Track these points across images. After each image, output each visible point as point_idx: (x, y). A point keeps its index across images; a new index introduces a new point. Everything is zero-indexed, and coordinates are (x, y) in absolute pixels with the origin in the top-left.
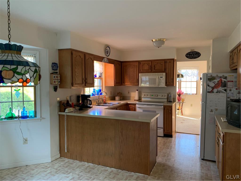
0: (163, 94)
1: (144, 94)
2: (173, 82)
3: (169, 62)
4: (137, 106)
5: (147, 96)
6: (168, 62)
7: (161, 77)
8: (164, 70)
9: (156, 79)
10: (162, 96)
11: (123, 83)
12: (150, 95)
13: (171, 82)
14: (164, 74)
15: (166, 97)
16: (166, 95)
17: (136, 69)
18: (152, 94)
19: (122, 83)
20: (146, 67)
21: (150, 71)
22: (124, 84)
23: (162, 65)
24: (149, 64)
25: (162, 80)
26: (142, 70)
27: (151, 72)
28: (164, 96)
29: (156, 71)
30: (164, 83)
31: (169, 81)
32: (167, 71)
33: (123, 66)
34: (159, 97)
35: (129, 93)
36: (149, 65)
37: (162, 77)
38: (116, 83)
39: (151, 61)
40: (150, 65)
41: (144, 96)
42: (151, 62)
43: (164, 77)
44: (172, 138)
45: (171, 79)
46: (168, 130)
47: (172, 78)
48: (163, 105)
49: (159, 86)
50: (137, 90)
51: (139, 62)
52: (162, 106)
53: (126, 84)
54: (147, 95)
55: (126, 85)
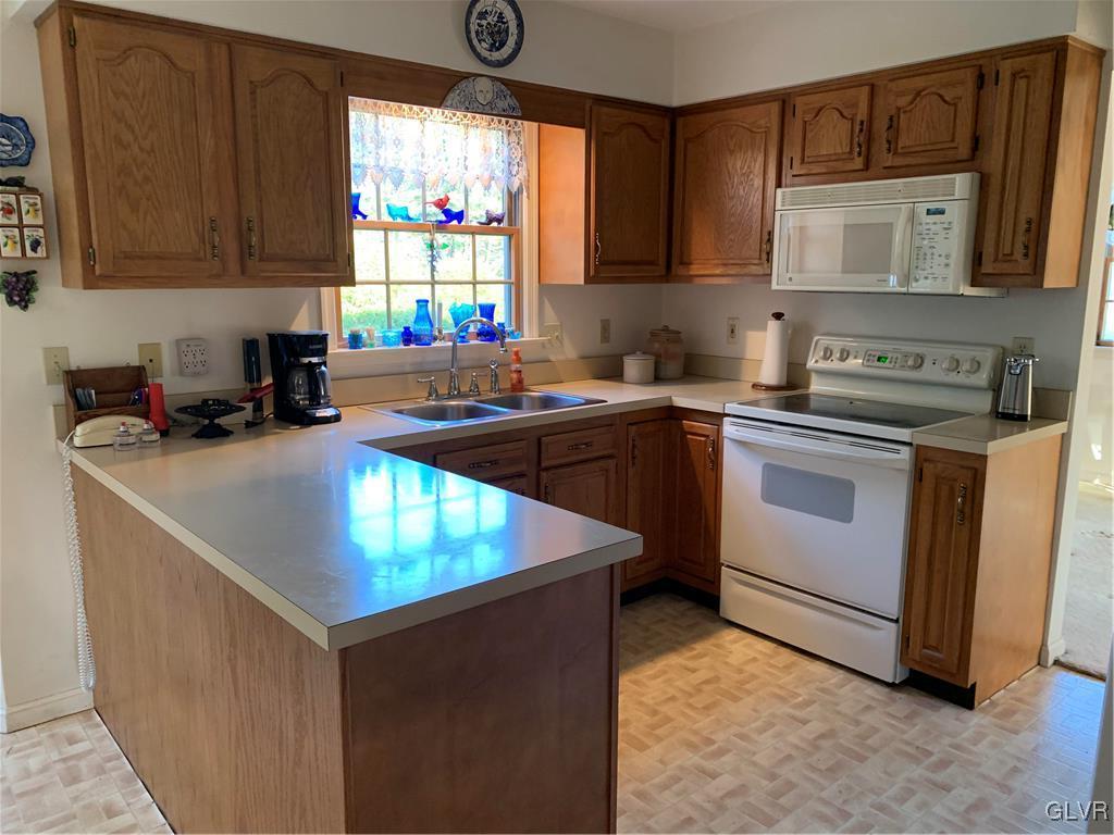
0: (959, 353)
1: (825, 341)
2: (1031, 253)
3: (1014, 76)
4: (729, 429)
5: (842, 359)
6: (1008, 73)
7: (929, 212)
8: (964, 151)
9: (891, 224)
10: (956, 365)
11: (682, 263)
12: (868, 356)
13: (1018, 255)
14: (962, 183)
15: (982, 378)
16: (988, 357)
17: (760, 159)
18: (878, 347)
19: (675, 260)
20: (833, 137)
21: (858, 163)
22: (681, 271)
23: (955, 105)
24: (855, 105)
25: (943, 234)
26: (803, 161)
27: (867, 171)
28: (966, 366)
29: (899, 161)
30: (952, 261)
31: (997, 244)
32: (993, 159)
33: (680, 142)
34: (927, 372)
35: (732, 332)
36: (852, 120)
37: (942, 212)
38: (604, 262)
39: (871, 83)
40: (862, 114)
41: (825, 358)
42: (866, 89)
43: (958, 214)
44: (966, 714)
45: (1023, 226)
46: (933, 642)
47: (1033, 214)
48: (910, 444)
49: (916, 288)
50: (778, 316)
51: (784, 100)
52: (898, 452)
53: (695, 270)
54: (845, 355)
55: (697, 280)
